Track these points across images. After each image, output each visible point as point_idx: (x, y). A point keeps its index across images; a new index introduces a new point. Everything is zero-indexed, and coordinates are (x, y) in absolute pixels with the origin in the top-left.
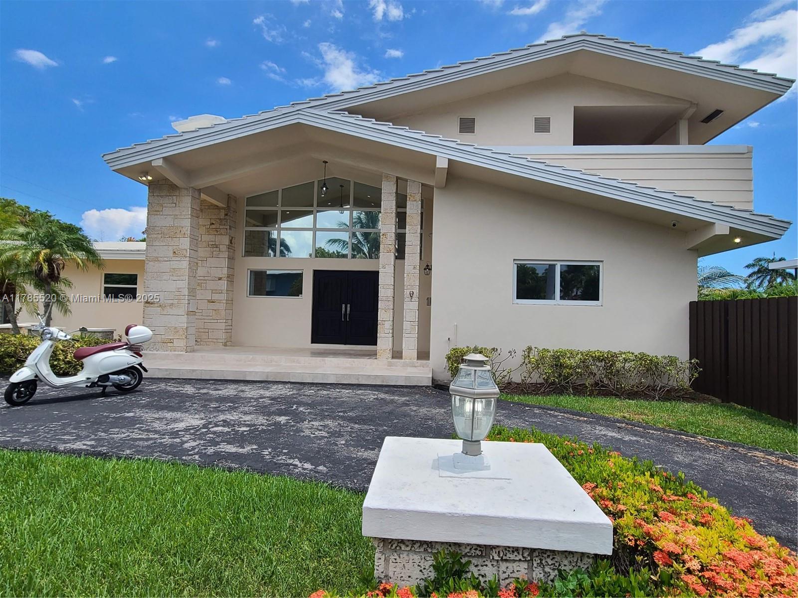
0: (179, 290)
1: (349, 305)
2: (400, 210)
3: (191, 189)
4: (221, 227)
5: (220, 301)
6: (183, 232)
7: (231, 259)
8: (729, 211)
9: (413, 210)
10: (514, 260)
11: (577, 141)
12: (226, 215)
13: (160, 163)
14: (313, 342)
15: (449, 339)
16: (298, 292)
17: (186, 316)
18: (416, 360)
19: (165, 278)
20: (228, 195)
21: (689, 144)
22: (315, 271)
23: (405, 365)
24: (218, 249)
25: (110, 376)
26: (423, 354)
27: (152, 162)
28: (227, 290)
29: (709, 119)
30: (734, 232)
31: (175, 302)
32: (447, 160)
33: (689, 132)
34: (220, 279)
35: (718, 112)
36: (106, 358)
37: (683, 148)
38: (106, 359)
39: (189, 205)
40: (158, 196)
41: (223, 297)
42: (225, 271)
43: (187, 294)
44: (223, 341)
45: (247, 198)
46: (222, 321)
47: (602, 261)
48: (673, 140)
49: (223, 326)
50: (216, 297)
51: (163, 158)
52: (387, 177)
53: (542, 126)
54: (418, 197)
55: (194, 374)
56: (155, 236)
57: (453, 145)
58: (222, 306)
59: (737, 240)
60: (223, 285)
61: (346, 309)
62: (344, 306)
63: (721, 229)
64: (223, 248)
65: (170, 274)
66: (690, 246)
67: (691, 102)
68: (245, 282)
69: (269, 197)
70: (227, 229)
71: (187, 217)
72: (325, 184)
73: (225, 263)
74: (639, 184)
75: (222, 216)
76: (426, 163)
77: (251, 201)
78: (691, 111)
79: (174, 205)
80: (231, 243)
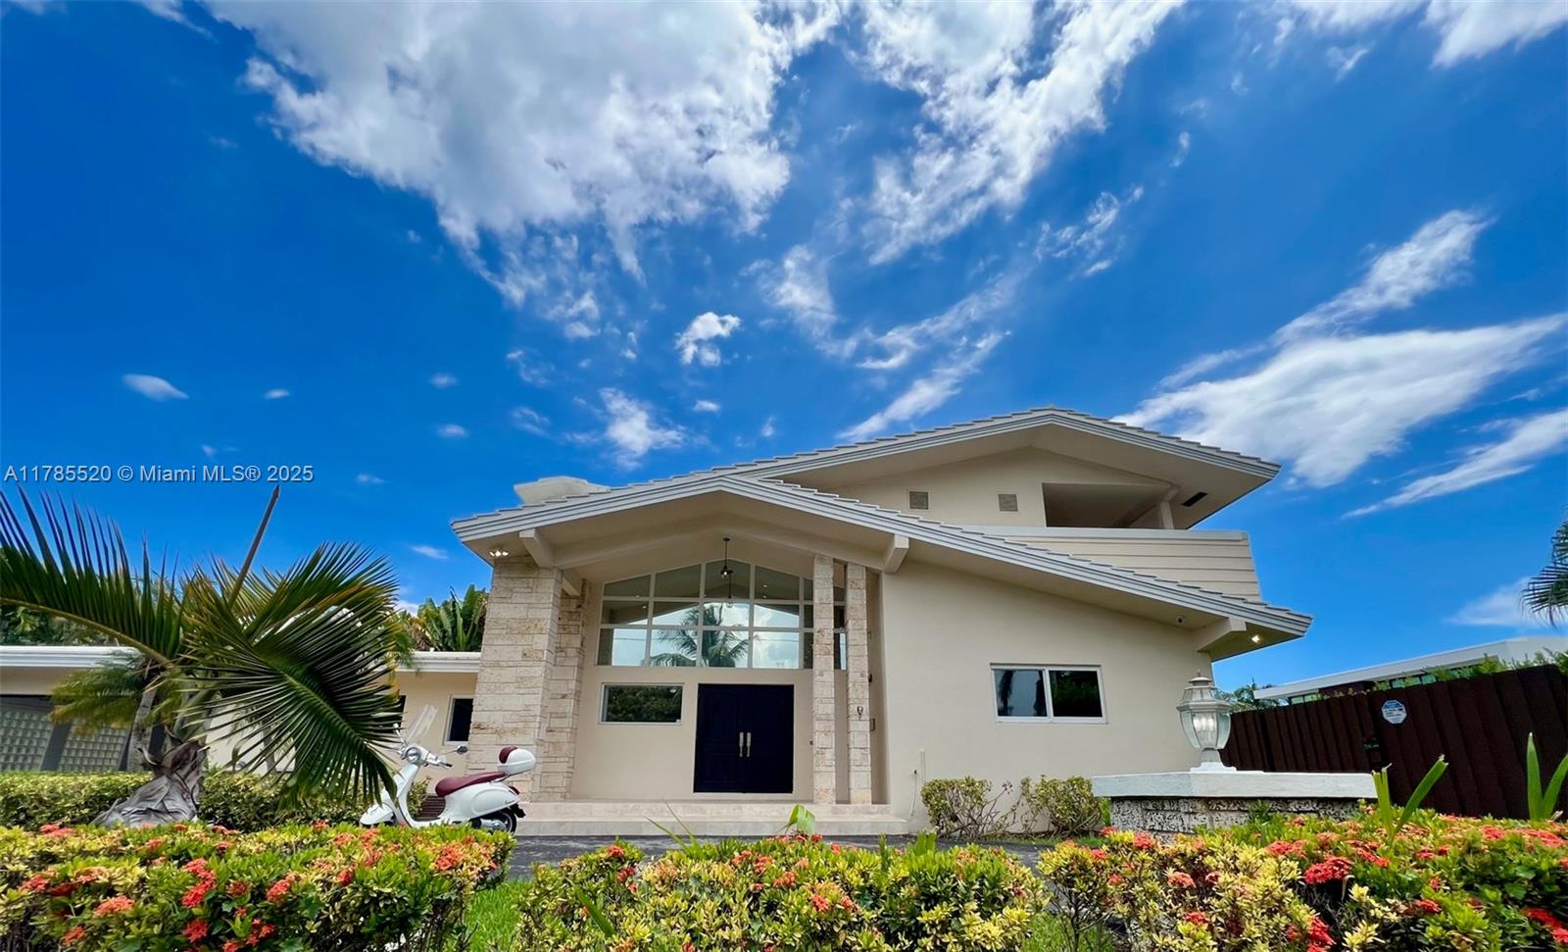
0: (527, 708)
1: (749, 735)
2: (838, 604)
3: (555, 571)
4: (571, 623)
5: (562, 730)
6: (539, 627)
7: (580, 667)
8: (1241, 605)
9: (856, 600)
10: (992, 664)
11: (1051, 523)
12: (579, 606)
13: (531, 534)
14: (695, 790)
15: (915, 772)
16: (674, 715)
17: (535, 746)
18: (870, 804)
19: (507, 691)
20: (584, 580)
21: (1175, 528)
22: (700, 686)
23: (857, 811)
24: (563, 654)
25: (483, 821)
26: (880, 796)
27: (521, 533)
28: (573, 713)
29: (1190, 503)
30: (1252, 629)
31: (521, 725)
32: (907, 540)
33: (1173, 517)
34: (564, 697)
35: (1201, 495)
36: (482, 792)
37: (1169, 533)
38: (483, 794)
39: (552, 591)
40: (506, 578)
41: (567, 723)
42: (573, 685)
43: (538, 713)
44: (563, 790)
45: (606, 585)
46: (562, 760)
47: (1099, 666)
48: (1156, 524)
49: (564, 767)
50: (556, 723)
51: (536, 528)
52: (822, 559)
53: (1008, 503)
54: (863, 584)
55: (562, 828)
56: (497, 631)
57: (915, 522)
58: (563, 737)
59: (1256, 639)
60: (569, 705)
61: (745, 740)
62: (741, 735)
63: (1237, 624)
64: (572, 652)
65: (516, 685)
66: (1200, 648)
67: (1171, 483)
68: (598, 702)
69: (639, 584)
70: (579, 626)
71: (546, 606)
72: (726, 567)
73: (573, 674)
74: (1137, 572)
75: (573, 608)
76: (877, 544)
77: (610, 589)
78: (1173, 493)
79: (530, 590)
80: (582, 645)
